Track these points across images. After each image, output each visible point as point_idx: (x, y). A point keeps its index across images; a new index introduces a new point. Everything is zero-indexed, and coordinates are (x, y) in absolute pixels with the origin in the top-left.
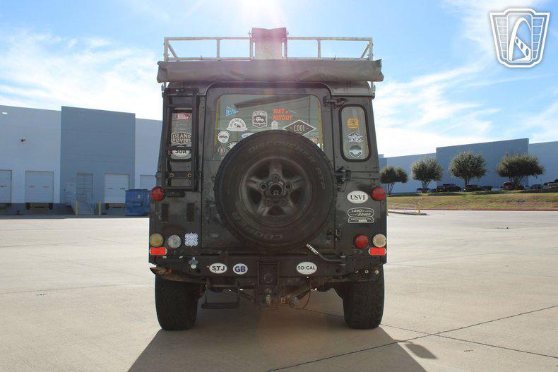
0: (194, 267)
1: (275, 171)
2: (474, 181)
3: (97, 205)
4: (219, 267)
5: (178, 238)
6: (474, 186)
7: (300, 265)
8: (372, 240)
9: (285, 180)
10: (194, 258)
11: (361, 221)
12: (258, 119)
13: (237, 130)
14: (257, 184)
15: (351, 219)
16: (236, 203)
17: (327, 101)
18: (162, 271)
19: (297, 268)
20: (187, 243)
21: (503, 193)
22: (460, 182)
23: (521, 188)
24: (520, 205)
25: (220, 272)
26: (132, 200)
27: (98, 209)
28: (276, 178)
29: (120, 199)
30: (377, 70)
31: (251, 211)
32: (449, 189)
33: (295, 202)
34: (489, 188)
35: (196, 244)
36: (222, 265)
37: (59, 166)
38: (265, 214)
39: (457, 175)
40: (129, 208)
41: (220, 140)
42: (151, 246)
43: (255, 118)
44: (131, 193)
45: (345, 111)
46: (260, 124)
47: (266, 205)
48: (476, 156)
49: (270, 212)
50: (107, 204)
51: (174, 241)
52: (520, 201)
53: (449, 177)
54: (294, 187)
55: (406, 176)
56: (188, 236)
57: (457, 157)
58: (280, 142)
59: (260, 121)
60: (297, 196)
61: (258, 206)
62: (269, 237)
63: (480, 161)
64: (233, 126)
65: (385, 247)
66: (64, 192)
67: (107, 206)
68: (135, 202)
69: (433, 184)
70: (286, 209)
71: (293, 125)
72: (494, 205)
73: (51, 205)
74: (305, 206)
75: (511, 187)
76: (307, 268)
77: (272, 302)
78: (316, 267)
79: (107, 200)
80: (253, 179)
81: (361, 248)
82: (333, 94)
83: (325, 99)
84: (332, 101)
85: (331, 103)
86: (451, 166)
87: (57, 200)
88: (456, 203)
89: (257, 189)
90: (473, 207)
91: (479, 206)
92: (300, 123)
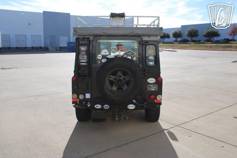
0: (89, 106)
1: (120, 73)
2: (194, 38)
3: (57, 47)
4: (98, 106)
5: (83, 95)
6: (194, 40)
7: (129, 106)
8: (156, 97)
9: (123, 77)
10: (89, 103)
11: (152, 90)
12: (113, 50)
13: (104, 54)
14: (112, 78)
15: (149, 89)
16: (105, 86)
17: (140, 43)
18: (77, 106)
19: (128, 107)
20: (86, 97)
21: (204, 43)
22: (189, 39)
23: (212, 41)
24: (211, 48)
25: (99, 108)
26: (70, 46)
27: (57, 48)
28: (120, 76)
29: (65, 45)
30: (161, 32)
31: (110, 88)
32: (185, 41)
33: (127, 85)
34: (200, 41)
35: (90, 97)
36: (99, 105)
37: (43, 33)
38: (115, 90)
39: (188, 36)
40: (69, 49)
41: (98, 58)
42: (72, 98)
43: (112, 49)
44: (69, 43)
45: (148, 47)
46: (114, 52)
47: (116, 86)
48: (196, 29)
49: (117, 89)
50: (61, 47)
51: (81, 97)
52: (211, 47)
53: (185, 36)
54: (127, 79)
55: (169, 36)
56: (86, 95)
57: (189, 29)
58: (122, 63)
59: (114, 51)
60: (128, 83)
61: (113, 87)
62: (117, 99)
63: (197, 31)
64: (103, 52)
65: (161, 99)
66: (45, 42)
67: (61, 48)
68: (70, 47)
69: (179, 39)
70: (124, 88)
71: (127, 52)
72: (201, 48)
73: (41, 48)
74: (131, 88)
75: (208, 41)
76: (131, 107)
77: (118, 120)
78: (135, 106)
79: (61, 46)
80: (111, 76)
81: (152, 100)
82: (143, 40)
83: (140, 42)
84: (142, 43)
85: (142, 44)
86: (186, 33)
87: (43, 46)
88: (187, 47)
89: (112, 80)
90: (194, 48)
91: (196, 48)
92: (129, 51)
